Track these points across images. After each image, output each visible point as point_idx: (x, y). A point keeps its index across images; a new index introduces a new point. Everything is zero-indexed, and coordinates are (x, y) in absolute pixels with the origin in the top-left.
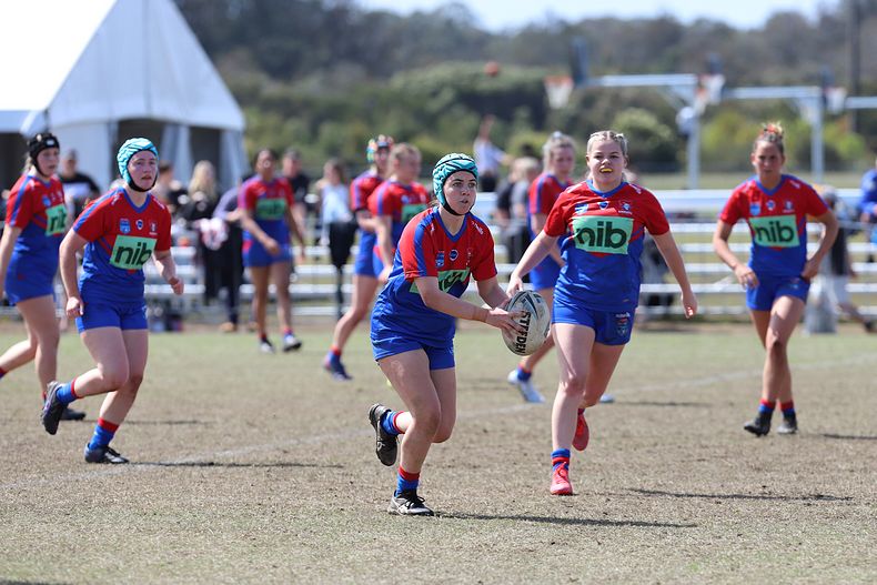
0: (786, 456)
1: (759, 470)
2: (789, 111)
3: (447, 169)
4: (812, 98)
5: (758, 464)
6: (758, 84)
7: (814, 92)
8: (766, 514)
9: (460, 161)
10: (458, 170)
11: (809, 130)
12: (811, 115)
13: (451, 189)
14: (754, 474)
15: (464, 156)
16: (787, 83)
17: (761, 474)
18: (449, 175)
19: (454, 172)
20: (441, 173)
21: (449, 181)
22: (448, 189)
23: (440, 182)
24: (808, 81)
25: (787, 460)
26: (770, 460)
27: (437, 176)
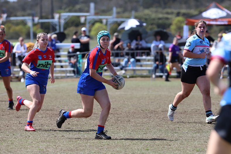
0: (25, 114)
1: (18, 117)
2: (24, 23)
3: (101, 35)
4: (30, 19)
5: (18, 116)
6: (16, 16)
7: (31, 18)
8: (20, 129)
9: (104, 33)
10: (104, 36)
11: (29, 28)
12: (30, 24)
13: (102, 41)
14: (17, 119)
15: (106, 31)
16: (23, 16)
17: (19, 118)
18: (101, 37)
19: (102, 36)
20: (99, 36)
21: (101, 39)
22: (101, 41)
23: (99, 39)
24: (29, 15)
25: (25, 115)
26: (21, 115)
27: (98, 37)
